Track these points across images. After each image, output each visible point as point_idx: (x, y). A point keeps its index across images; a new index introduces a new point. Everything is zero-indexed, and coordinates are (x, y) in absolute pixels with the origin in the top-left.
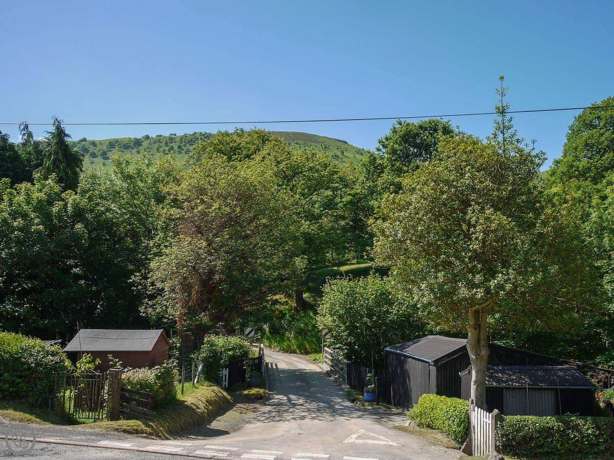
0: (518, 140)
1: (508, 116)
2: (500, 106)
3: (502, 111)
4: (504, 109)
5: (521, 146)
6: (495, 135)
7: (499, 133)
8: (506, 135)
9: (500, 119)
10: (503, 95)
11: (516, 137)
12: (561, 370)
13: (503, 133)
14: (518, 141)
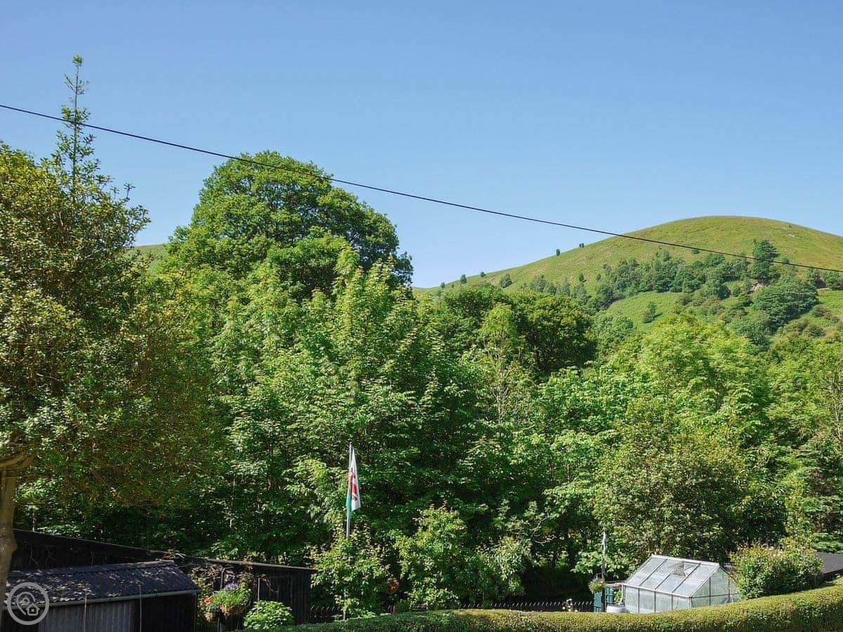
0: (100, 177)
1: (86, 132)
2: (72, 110)
3: (75, 120)
4: (79, 118)
5: (105, 189)
6: (58, 160)
7: (66, 156)
8: (79, 164)
9: (69, 132)
10: (78, 90)
11: (96, 173)
12: (148, 568)
13: (73, 157)
14: (100, 179)
